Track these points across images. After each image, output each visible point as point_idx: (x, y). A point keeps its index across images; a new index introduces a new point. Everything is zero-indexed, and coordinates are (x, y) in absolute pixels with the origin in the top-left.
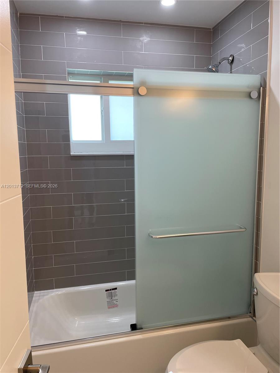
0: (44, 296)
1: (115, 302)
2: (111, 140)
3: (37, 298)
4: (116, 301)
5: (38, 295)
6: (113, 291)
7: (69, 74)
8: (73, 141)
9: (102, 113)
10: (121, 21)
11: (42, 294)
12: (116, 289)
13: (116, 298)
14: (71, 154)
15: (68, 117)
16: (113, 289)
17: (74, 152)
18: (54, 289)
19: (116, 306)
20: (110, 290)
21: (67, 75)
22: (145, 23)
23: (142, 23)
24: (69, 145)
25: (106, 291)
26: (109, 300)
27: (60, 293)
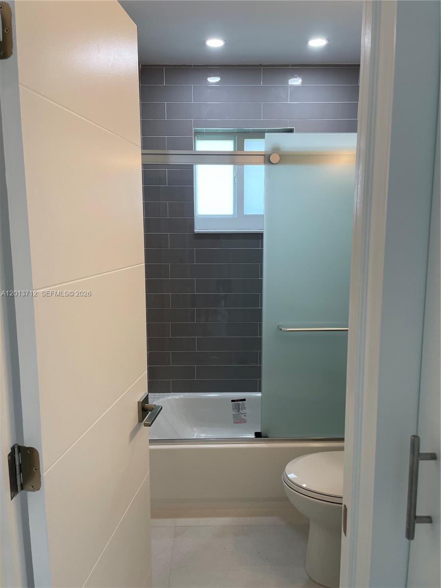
0: (159, 398)
1: (242, 416)
2: (245, 214)
3: (152, 399)
4: (245, 416)
5: (153, 397)
6: (241, 402)
7: (197, 133)
8: (198, 215)
9: (234, 180)
10: (261, 65)
11: (156, 396)
12: (244, 400)
13: (244, 411)
14: (195, 231)
15: (193, 187)
16: (241, 400)
17: (199, 228)
18: (170, 392)
19: (244, 421)
20: (237, 401)
21: (193, 136)
22: (292, 66)
23: (288, 66)
24: (193, 219)
25: (233, 401)
26: (236, 413)
27: (177, 398)
